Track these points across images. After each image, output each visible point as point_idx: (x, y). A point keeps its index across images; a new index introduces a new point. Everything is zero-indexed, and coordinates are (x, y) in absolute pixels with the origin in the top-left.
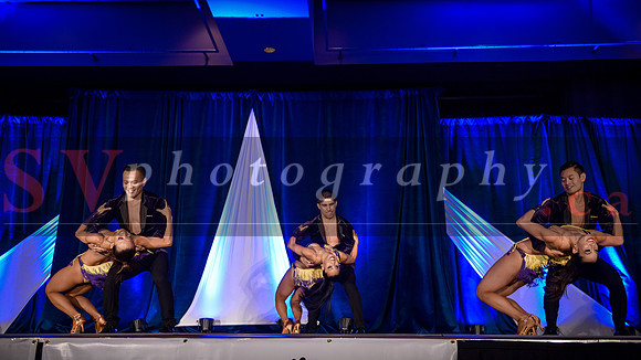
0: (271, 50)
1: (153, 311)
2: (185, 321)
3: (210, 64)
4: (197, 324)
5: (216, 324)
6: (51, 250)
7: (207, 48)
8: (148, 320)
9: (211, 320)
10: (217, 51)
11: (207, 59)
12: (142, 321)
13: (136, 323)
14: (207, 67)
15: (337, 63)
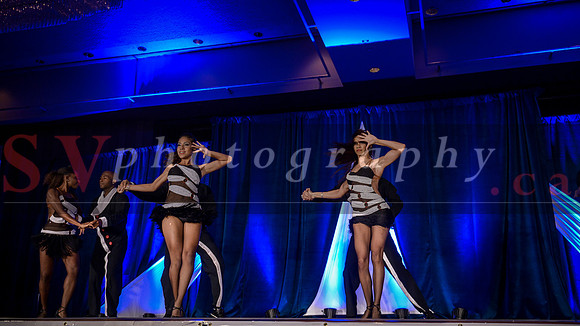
0: (376, 70)
1: (284, 301)
2: (311, 312)
3: (323, 87)
4: (322, 314)
5: (339, 314)
7: (321, 73)
8: (280, 310)
9: (334, 310)
10: (329, 76)
11: (321, 83)
12: (276, 311)
13: (271, 312)
14: (321, 90)
15: (436, 75)
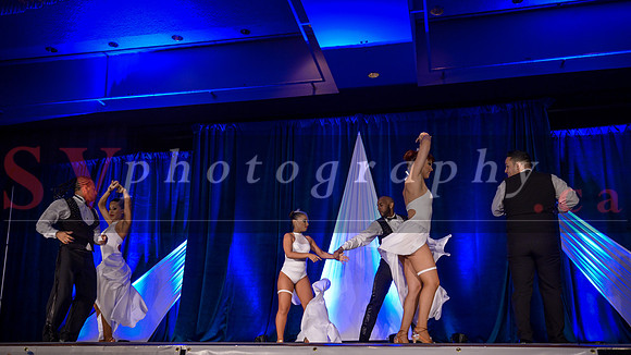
0: (375, 75)
3: (317, 93)
6: (181, 272)
7: (315, 77)
10: (324, 80)
11: (314, 89)
14: (314, 96)
15: (441, 83)
